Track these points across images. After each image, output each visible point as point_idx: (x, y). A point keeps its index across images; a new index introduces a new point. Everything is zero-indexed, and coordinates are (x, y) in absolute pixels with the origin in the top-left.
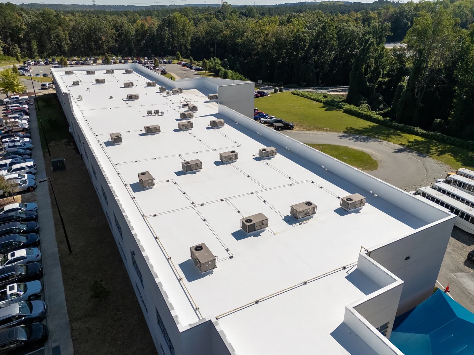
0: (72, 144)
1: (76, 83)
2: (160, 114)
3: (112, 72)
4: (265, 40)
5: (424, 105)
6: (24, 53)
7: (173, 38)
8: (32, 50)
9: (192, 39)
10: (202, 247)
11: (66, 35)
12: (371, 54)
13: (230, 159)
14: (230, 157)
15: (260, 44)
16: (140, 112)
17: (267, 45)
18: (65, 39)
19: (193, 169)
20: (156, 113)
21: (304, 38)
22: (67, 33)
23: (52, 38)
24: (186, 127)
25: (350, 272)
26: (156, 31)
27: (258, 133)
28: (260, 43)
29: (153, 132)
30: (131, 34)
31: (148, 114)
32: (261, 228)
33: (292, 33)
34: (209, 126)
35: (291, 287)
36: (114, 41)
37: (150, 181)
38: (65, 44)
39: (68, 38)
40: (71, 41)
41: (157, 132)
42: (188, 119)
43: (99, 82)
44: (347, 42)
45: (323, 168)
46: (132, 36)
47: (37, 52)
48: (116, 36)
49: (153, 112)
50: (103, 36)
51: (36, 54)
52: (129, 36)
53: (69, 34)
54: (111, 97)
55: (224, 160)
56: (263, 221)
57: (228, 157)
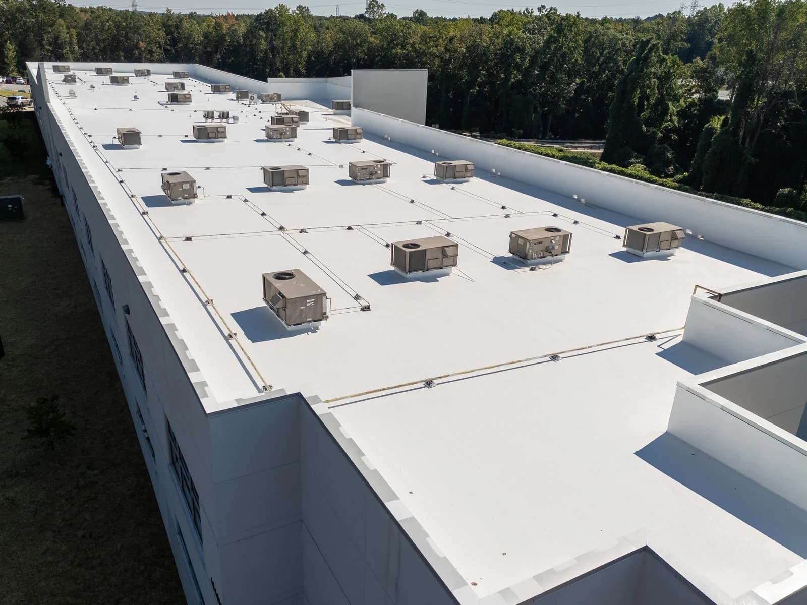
0: (47, 182)
1: (69, 78)
2: (231, 121)
3: (146, 73)
4: (447, 50)
5: (757, 160)
7: (273, 52)
8: (5, 60)
9: (309, 56)
10: (293, 275)
11: (71, 36)
12: (652, 69)
13: (371, 174)
14: (371, 170)
15: (437, 57)
16: (190, 116)
17: (450, 59)
18: (70, 43)
19: (288, 182)
20: (223, 118)
21: (521, 46)
22: (74, 31)
23: (44, 40)
24: (281, 134)
25: (666, 346)
26: (243, 37)
27: (433, 152)
28: (438, 54)
30: (196, 39)
31: (206, 118)
32: (440, 266)
33: (498, 38)
34: (330, 139)
35: (519, 362)
36: (162, 52)
37: (186, 186)
38: (68, 52)
39: (75, 41)
40: (80, 47)
41: (218, 138)
44: (602, 59)
45: (575, 199)
46: (196, 44)
47: (15, 64)
48: (166, 41)
49: (216, 115)
50: (142, 42)
51: (12, 68)
52: (192, 43)
53: (79, 34)
54: (135, 97)
55: (359, 174)
56: (446, 248)
57: (366, 169)
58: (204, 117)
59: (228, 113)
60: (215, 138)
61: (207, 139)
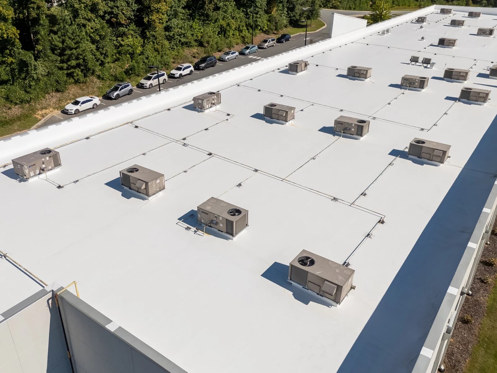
1: (420, 20)
2: (429, 66)
20: (424, 63)
29: (356, 76)
37: (200, 101)
42: (453, 80)
43: (454, 23)
49: (420, 60)
54: (423, 38)
57: (342, 124)
58: (410, 60)
59: (430, 60)
60: (359, 77)
61: (353, 76)
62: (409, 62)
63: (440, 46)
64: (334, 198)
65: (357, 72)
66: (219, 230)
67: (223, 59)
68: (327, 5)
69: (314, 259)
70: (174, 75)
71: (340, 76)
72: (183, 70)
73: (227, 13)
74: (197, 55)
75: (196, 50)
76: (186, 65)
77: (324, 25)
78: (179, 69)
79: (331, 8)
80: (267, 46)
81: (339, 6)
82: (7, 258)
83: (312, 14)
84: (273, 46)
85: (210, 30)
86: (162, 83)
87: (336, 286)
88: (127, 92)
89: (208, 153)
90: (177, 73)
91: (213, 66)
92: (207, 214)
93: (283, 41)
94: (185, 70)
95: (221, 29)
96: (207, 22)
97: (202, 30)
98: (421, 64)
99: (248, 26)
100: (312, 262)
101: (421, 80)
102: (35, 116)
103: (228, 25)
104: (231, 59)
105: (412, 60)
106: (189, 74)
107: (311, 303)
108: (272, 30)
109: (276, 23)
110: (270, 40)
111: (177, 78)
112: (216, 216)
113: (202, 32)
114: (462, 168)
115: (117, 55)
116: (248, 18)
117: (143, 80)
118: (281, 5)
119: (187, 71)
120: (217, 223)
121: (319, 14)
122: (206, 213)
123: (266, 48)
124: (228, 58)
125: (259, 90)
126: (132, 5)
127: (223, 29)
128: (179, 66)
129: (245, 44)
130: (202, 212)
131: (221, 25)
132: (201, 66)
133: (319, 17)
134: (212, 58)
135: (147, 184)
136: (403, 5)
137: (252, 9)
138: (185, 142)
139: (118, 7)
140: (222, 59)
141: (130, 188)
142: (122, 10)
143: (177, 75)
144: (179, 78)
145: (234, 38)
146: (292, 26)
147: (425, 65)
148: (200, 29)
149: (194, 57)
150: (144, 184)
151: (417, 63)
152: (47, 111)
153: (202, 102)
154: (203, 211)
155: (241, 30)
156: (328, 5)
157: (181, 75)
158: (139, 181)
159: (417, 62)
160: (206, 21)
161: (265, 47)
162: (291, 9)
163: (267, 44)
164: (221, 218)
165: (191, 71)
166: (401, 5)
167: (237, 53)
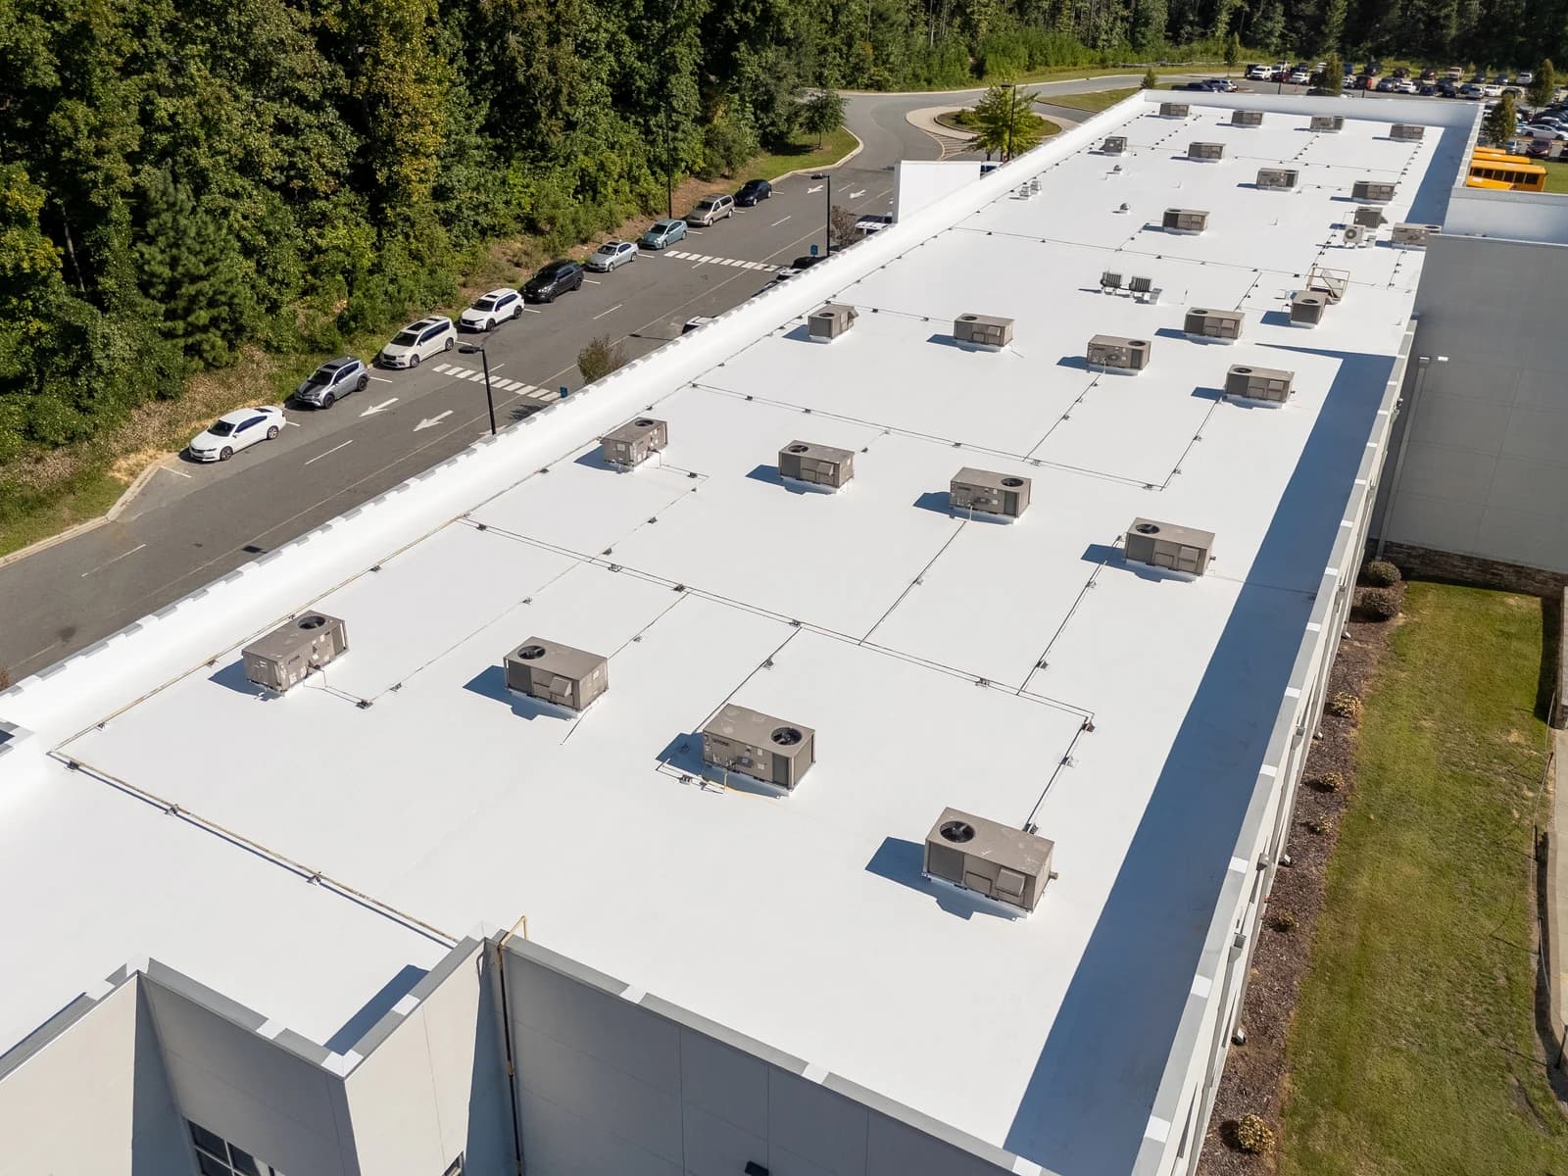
1: (1112, 145)
2: (1147, 297)
6: (1294, 35)
8: (1323, 27)
29: (976, 342)
35: (267, 851)
41: (987, 344)
42: (1206, 337)
43: (1200, 152)
47: (1339, 35)
51: (1331, 42)
54: (1123, 207)
57: (969, 489)
58: (1101, 282)
59: (1148, 279)
60: (983, 343)
61: (969, 342)
62: (1099, 287)
63: (1170, 229)
64: (982, 679)
65: (978, 330)
66: (755, 778)
67: (596, 265)
68: (855, 80)
69: (972, 825)
70: (472, 323)
71: (937, 339)
72: (497, 309)
73: (597, 135)
74: (524, 259)
75: (519, 245)
76: (502, 293)
77: (856, 144)
78: (484, 306)
79: (867, 87)
80: (712, 219)
81: (888, 81)
82: (323, 881)
83: (822, 117)
84: (727, 217)
85: (556, 185)
86: (444, 348)
87: (1023, 878)
88: (355, 386)
89: (675, 586)
90: (482, 318)
91: (573, 289)
92: (727, 744)
93: (753, 200)
94: (501, 308)
95: (582, 178)
96: (543, 164)
97: (532, 190)
98: (1129, 292)
99: (653, 163)
100: (969, 834)
101: (1133, 350)
102: (110, 474)
103: (602, 167)
104: (618, 264)
105: (1104, 282)
106: (513, 318)
107: (976, 915)
108: (717, 167)
109: (728, 149)
110: (718, 201)
111: (482, 331)
112: (749, 748)
113: (532, 195)
114: (1242, 584)
115: (309, 277)
116: (653, 143)
117: (390, 348)
118: (737, 97)
119: (508, 310)
120: (750, 764)
121: (842, 114)
122: (725, 742)
123: (708, 226)
124: (612, 263)
125: (749, 398)
126: (344, 138)
127: (587, 178)
128: (483, 298)
129: (650, 214)
130: (715, 741)
131: (582, 170)
132: (541, 293)
133: (842, 123)
134: (571, 266)
135: (575, 683)
136: (1057, 63)
137: (662, 116)
138: (610, 559)
139: (307, 151)
140: (593, 267)
141: (530, 695)
142: (319, 156)
143: (482, 325)
144: (486, 331)
145: (617, 200)
146: (768, 150)
147: (1139, 294)
148: (528, 187)
149: (518, 265)
150: (570, 685)
151: (1118, 291)
152: (142, 456)
153: (628, 449)
154: (716, 737)
155: (634, 177)
156: (859, 81)
157: (492, 322)
158: (556, 678)
159: (1117, 286)
160: (540, 161)
161: (706, 222)
162: (765, 105)
163: (711, 213)
164: (760, 753)
165: (519, 309)
166: (1052, 62)
167: (634, 247)
